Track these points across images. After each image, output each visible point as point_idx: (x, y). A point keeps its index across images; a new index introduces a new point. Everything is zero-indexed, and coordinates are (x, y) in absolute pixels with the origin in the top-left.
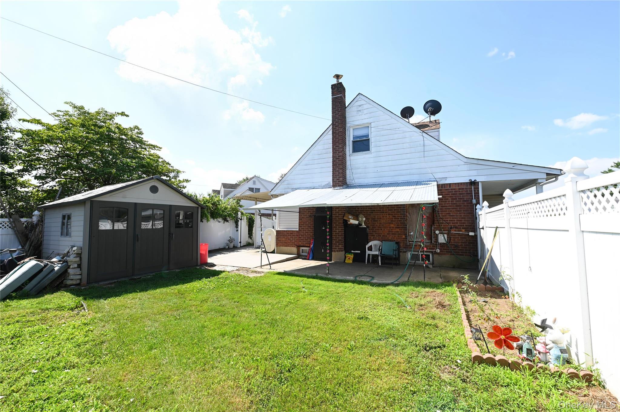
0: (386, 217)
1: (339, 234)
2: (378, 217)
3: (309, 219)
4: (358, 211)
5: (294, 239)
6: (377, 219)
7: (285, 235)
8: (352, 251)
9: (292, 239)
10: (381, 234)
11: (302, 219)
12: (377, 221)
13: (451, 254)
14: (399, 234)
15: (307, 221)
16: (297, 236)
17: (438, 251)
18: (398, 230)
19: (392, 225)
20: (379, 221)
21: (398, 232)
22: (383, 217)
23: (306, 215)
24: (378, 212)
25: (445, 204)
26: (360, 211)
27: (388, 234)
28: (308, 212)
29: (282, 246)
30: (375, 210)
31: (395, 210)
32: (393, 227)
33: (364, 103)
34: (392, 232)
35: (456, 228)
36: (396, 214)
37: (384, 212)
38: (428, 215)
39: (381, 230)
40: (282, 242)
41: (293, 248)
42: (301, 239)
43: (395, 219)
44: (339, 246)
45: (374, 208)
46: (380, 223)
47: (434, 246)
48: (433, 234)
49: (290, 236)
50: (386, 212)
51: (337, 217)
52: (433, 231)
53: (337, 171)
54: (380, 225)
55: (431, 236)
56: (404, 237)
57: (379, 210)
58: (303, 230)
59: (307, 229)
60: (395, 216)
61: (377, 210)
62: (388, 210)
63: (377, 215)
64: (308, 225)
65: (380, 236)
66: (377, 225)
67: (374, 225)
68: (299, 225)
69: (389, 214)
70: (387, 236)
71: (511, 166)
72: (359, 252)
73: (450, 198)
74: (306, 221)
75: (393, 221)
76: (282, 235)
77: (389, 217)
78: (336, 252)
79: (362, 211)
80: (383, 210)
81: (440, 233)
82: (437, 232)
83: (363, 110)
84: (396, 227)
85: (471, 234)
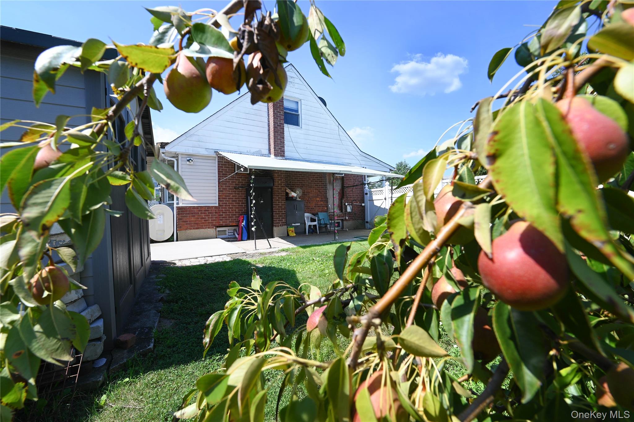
0: (314, 191)
1: (282, 207)
2: (307, 191)
3: (234, 191)
4: (290, 184)
5: (212, 218)
6: (307, 193)
7: (194, 213)
8: (293, 224)
9: (208, 218)
10: (310, 207)
11: (223, 191)
12: (306, 195)
13: (353, 220)
14: (323, 206)
15: (231, 194)
16: (215, 213)
17: (347, 218)
18: (322, 203)
19: (318, 199)
20: (308, 195)
21: (322, 204)
22: (311, 191)
23: (230, 187)
24: (307, 187)
25: (350, 183)
26: (292, 184)
27: (315, 207)
28: (232, 182)
29: (191, 229)
30: (304, 185)
31: (320, 185)
32: (318, 201)
33: (295, 76)
34: (318, 205)
35: (355, 201)
36: (321, 189)
37: (311, 187)
38: (339, 191)
39: (310, 203)
40: (189, 224)
41: (209, 229)
42: (223, 217)
43: (320, 193)
44: (282, 220)
45: (304, 183)
46: (309, 197)
47: (344, 215)
48: (343, 206)
49: (204, 213)
50: (313, 187)
51: (280, 189)
52: (343, 204)
53: (279, 139)
54: (309, 199)
55: (342, 207)
56: (326, 209)
57: (308, 185)
58: (225, 206)
59: (231, 203)
60: (320, 191)
61: (306, 185)
62: (315, 185)
63: (307, 189)
64: (233, 199)
65: (309, 209)
66: (306, 199)
67: (304, 199)
68: (219, 198)
69: (316, 189)
70: (314, 209)
71: (378, 162)
72: (299, 224)
73: (352, 179)
74: (229, 194)
75: (318, 195)
76: (189, 214)
77: (316, 191)
78: (280, 227)
79: (294, 185)
80: (311, 185)
81: (348, 205)
82: (346, 204)
83: (294, 83)
84: (321, 201)
85: (363, 204)
